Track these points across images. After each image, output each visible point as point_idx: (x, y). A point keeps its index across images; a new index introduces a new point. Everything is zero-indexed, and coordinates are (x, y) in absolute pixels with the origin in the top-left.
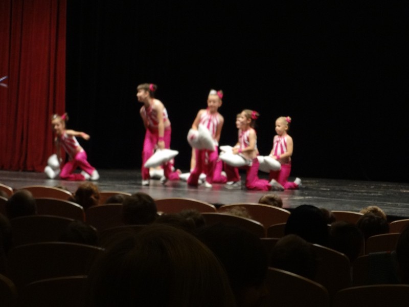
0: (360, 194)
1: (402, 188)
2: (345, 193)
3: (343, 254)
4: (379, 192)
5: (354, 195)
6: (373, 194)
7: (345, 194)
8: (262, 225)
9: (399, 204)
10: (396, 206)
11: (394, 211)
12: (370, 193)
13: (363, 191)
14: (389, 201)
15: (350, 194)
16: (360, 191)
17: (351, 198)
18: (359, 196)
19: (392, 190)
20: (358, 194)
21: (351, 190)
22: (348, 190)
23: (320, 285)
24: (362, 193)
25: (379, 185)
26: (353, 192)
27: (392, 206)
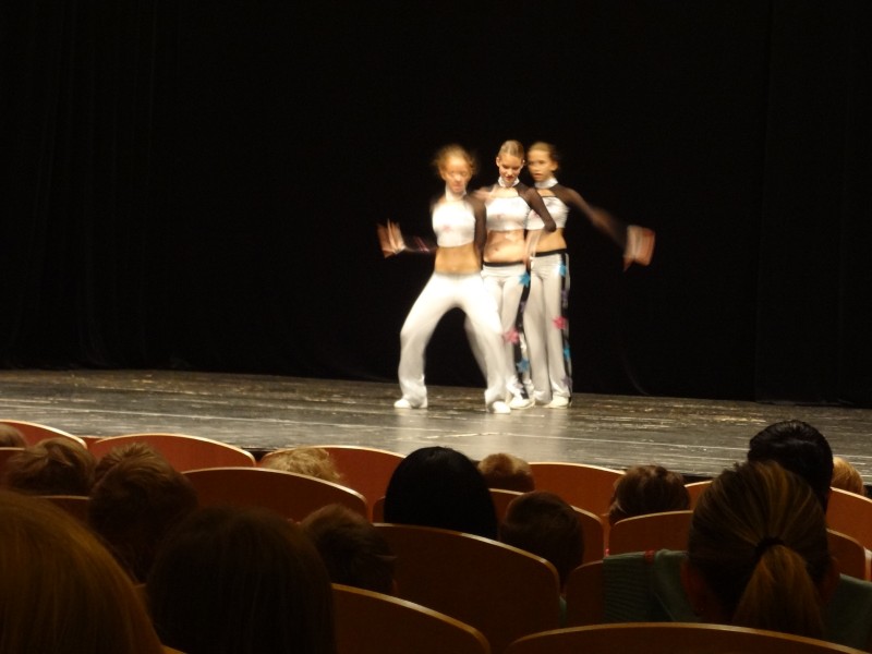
0: (617, 425)
1: (719, 413)
2: (581, 423)
3: (543, 561)
4: (662, 421)
5: (602, 428)
6: (646, 426)
7: (581, 427)
8: (361, 496)
9: (705, 448)
10: (700, 452)
11: (689, 464)
12: (642, 423)
13: (624, 419)
14: (683, 442)
15: (591, 425)
16: (617, 419)
17: (591, 435)
18: (614, 429)
19: (695, 416)
20: (610, 425)
21: (595, 418)
22: (588, 417)
23: (471, 630)
24: (621, 422)
25: (666, 404)
26: (601, 421)
27: (689, 452)
